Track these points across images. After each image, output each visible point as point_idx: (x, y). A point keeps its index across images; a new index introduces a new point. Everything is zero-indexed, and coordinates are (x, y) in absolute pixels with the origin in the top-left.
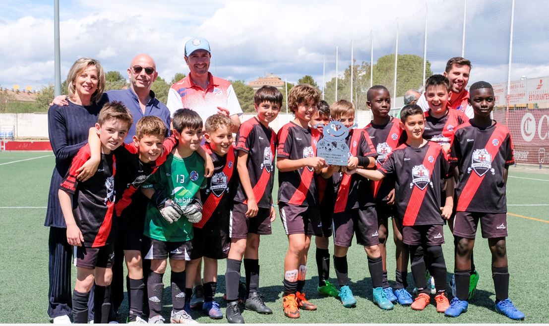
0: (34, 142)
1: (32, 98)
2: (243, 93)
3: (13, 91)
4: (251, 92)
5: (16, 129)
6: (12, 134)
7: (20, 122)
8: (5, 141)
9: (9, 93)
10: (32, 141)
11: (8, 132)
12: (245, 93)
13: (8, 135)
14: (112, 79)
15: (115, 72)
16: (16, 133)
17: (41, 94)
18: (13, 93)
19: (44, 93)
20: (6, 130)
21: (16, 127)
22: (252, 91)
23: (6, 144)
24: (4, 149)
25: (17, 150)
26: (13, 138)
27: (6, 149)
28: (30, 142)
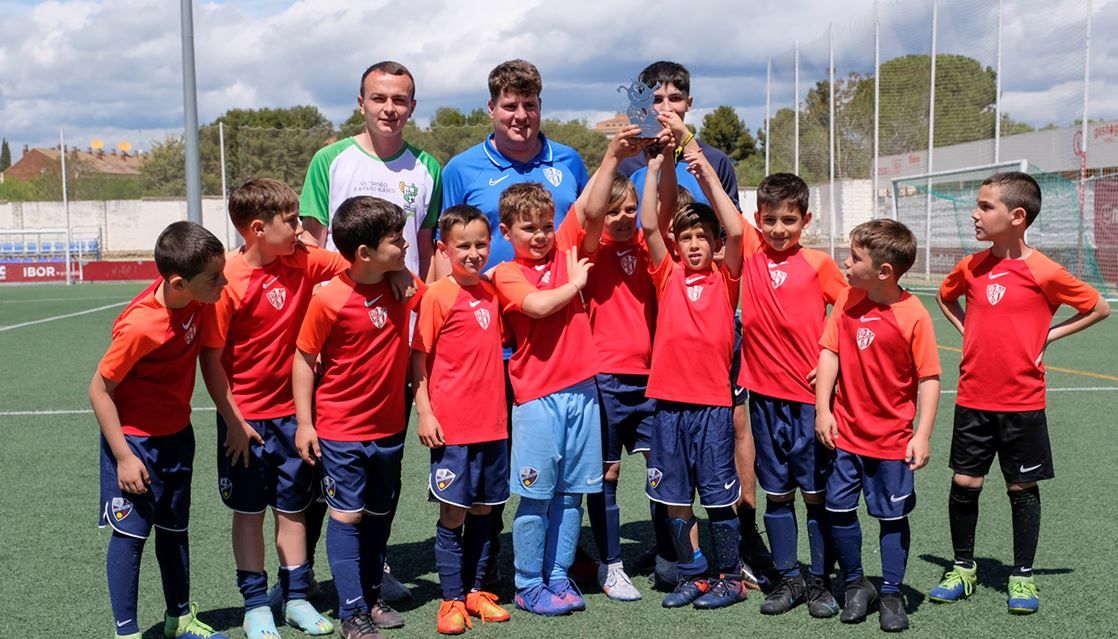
0: (144, 263)
1: (130, 168)
2: (584, 147)
3: (91, 153)
4: (601, 145)
5: (104, 235)
6: (96, 245)
7: (111, 218)
8: (83, 261)
9: (82, 157)
10: (140, 260)
11: (87, 242)
12: (590, 147)
13: (87, 249)
14: (302, 123)
15: (308, 107)
16: (104, 242)
17: (151, 158)
18: (90, 157)
19: (157, 156)
20: (83, 236)
21: (103, 230)
22: (605, 143)
23: (84, 268)
24: (81, 278)
25: (106, 279)
26: (98, 254)
27: (85, 279)
28: (136, 263)
